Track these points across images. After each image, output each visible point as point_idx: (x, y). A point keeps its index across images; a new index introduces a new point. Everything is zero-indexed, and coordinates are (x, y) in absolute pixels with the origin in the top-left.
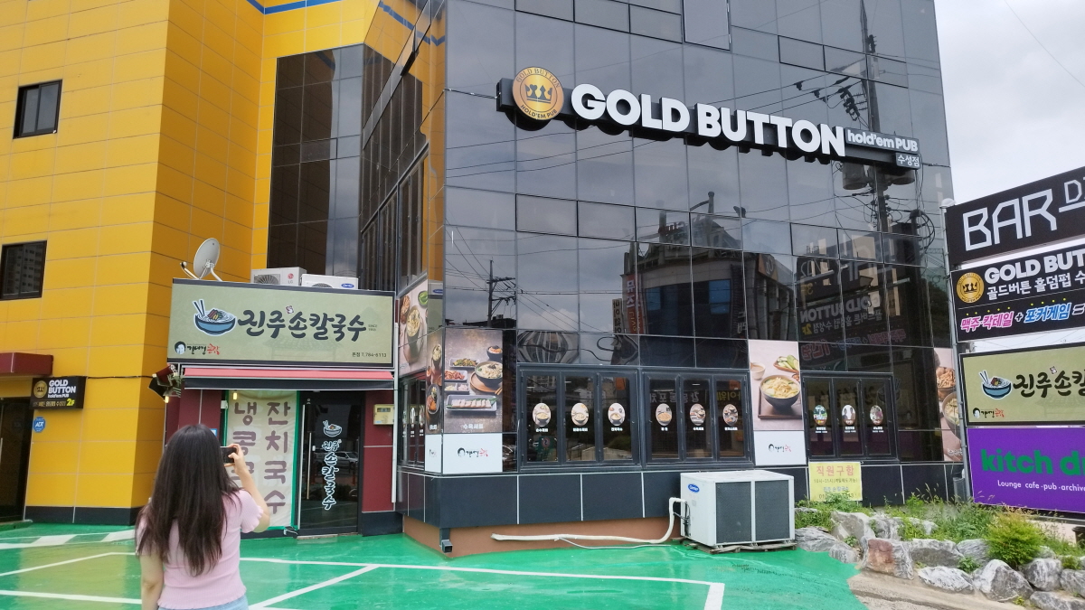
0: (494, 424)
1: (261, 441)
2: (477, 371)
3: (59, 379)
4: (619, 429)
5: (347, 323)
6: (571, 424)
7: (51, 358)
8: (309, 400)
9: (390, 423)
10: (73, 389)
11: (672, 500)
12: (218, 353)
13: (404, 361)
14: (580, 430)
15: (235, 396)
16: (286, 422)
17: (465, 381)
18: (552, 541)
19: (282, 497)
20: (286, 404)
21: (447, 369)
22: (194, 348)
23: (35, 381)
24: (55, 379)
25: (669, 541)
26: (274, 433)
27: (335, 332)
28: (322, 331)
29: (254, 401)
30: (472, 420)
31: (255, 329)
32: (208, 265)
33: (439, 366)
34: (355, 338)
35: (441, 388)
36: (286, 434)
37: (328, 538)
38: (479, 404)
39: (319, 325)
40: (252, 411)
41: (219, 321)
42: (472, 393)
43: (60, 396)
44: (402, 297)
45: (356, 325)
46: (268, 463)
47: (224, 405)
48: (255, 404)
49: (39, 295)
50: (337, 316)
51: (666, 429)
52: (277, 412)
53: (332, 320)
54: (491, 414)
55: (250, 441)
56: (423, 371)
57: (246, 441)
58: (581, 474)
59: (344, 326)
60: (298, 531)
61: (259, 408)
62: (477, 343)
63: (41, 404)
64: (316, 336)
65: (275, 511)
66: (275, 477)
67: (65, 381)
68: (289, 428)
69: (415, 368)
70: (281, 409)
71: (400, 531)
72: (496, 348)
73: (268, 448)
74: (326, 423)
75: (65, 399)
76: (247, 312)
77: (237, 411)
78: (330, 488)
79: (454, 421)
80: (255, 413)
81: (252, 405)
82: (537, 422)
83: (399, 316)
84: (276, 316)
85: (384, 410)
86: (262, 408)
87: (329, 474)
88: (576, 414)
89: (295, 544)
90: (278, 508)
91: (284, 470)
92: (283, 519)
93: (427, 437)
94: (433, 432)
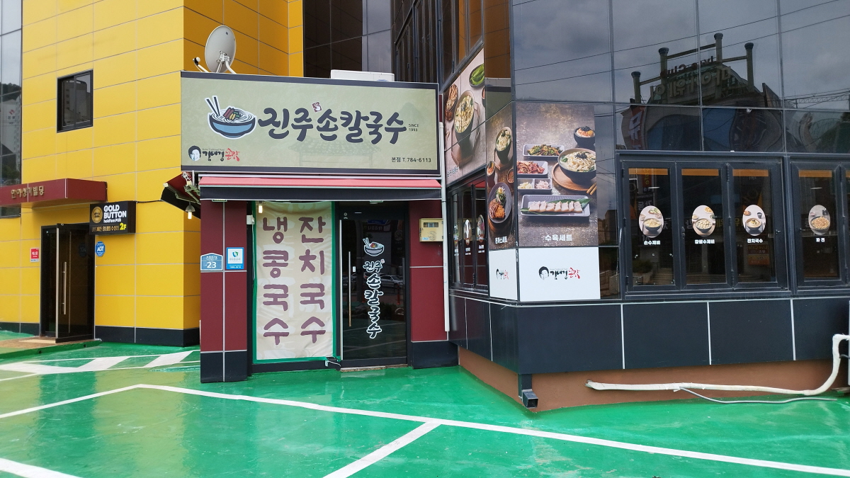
0: (587, 234)
1: (294, 262)
2: (561, 162)
3: (112, 204)
4: (757, 241)
5: (383, 122)
6: (692, 235)
7: (105, 184)
8: (346, 214)
9: (438, 239)
10: (124, 214)
11: (837, 338)
12: (238, 160)
13: (452, 165)
14: (705, 242)
15: (260, 209)
16: (321, 240)
17: (546, 176)
18: (671, 391)
19: (322, 324)
20: (320, 219)
21: (521, 160)
22: (211, 154)
23: (92, 207)
24: (108, 204)
25: (830, 392)
26: (308, 251)
27: (371, 133)
28: (356, 131)
29: (285, 215)
30: (557, 229)
31: (278, 131)
32: (223, 58)
33: (508, 159)
34: (394, 141)
35: (513, 187)
36: (322, 253)
37: (374, 370)
38: (565, 207)
39: (352, 124)
40: (282, 227)
41: (237, 121)
42: (555, 192)
43: (114, 221)
44: (446, 90)
45: (395, 125)
46: (303, 286)
47: (250, 220)
48: (285, 219)
49: (91, 124)
50: (372, 113)
51: (823, 240)
52: (311, 228)
53: (366, 118)
54: (583, 222)
55: (282, 261)
56: (482, 171)
57: (278, 261)
58: (708, 302)
59: (381, 125)
60: (341, 362)
61: (290, 224)
62: (560, 124)
63: (99, 229)
64: (349, 138)
65: (314, 340)
66: (312, 301)
67: (117, 206)
68: (325, 246)
69: (468, 170)
70: (315, 224)
71: (455, 363)
72: (586, 129)
73: (303, 269)
74: (366, 241)
75: (118, 224)
76: (267, 111)
77: (266, 228)
78: (374, 313)
79: (533, 230)
80: (286, 230)
81: (282, 220)
82: (645, 232)
83: (444, 114)
84: (302, 114)
85: (431, 225)
86: (294, 224)
87: (373, 298)
88: (698, 220)
89: (337, 379)
90: (318, 336)
91: (322, 294)
92: (324, 348)
93: (492, 254)
94: (500, 247)
